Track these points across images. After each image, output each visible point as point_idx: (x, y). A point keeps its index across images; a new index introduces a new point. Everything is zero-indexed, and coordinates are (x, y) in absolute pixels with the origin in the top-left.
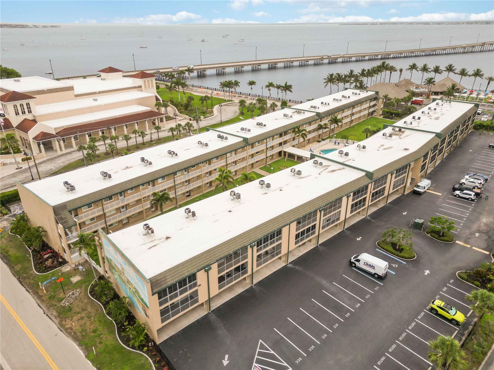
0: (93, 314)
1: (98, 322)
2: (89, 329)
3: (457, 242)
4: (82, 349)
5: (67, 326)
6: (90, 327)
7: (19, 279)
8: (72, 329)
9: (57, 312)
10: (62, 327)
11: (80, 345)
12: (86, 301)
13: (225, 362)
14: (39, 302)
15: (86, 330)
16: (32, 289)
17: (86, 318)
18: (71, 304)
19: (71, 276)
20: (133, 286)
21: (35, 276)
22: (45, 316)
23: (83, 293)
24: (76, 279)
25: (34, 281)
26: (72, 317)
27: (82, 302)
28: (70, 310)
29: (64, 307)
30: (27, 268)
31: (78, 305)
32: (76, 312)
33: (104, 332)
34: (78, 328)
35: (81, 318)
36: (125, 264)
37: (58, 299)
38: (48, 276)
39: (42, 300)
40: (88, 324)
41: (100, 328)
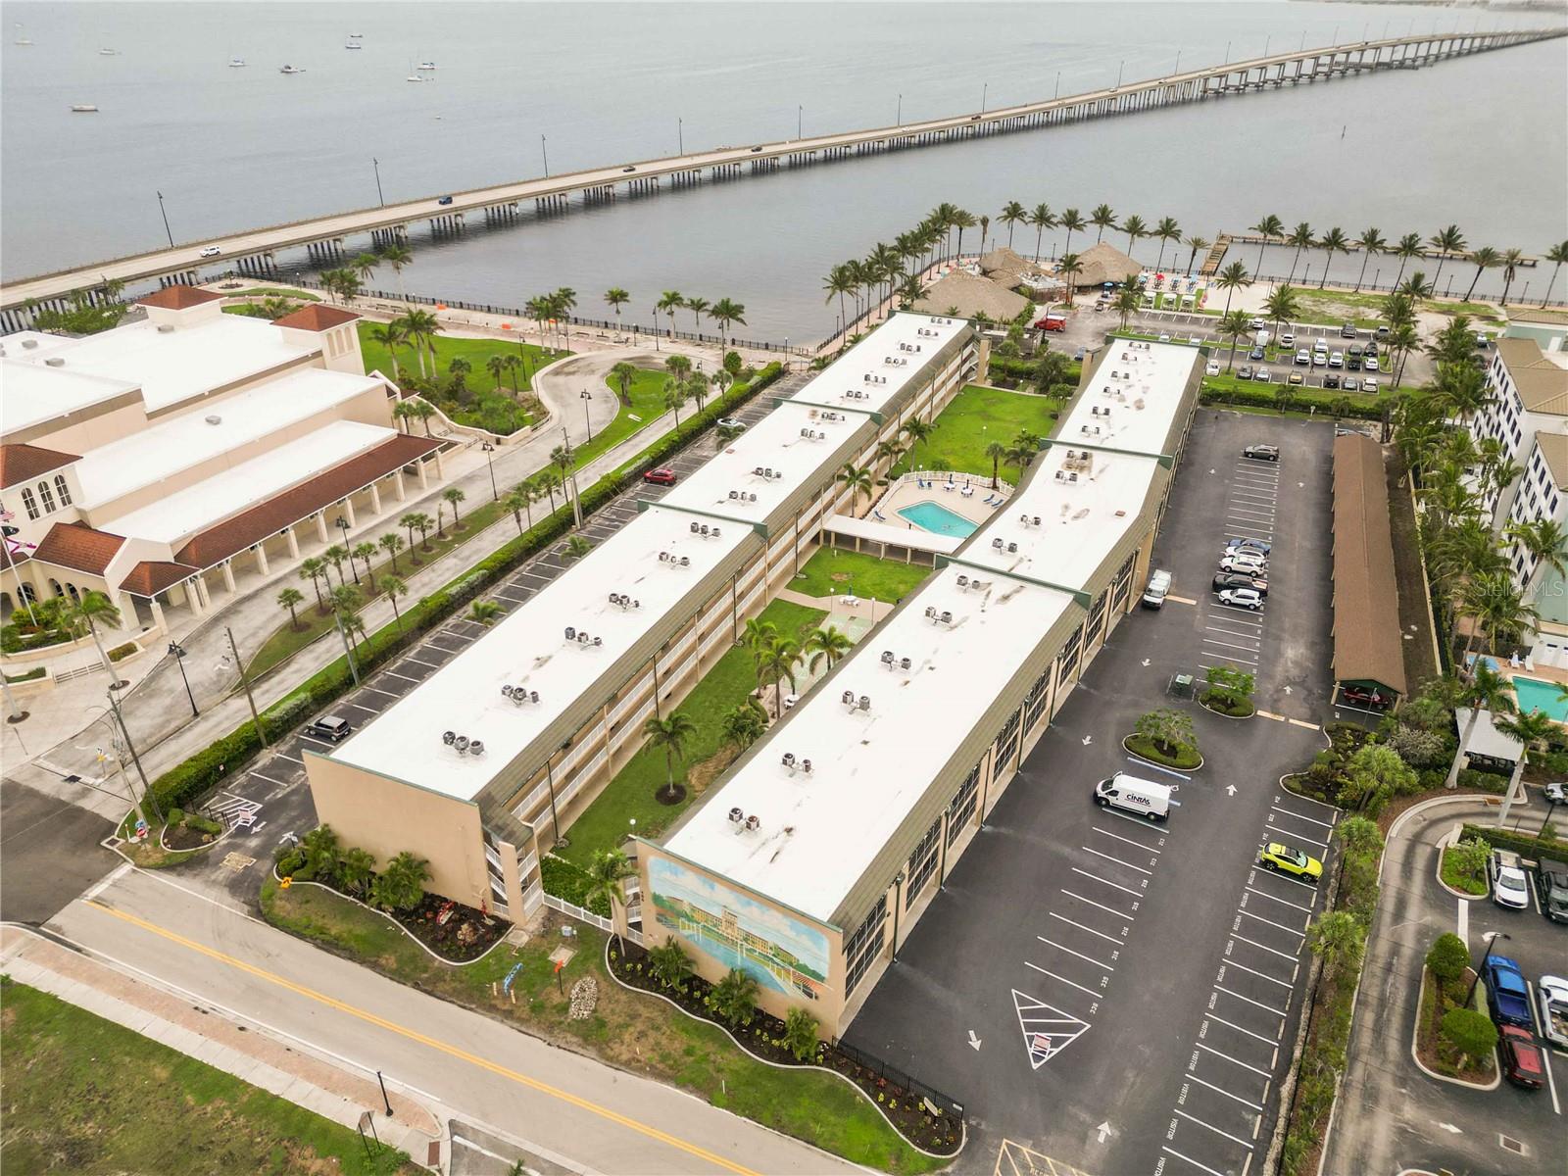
0: (660, 1020)
1: (684, 1034)
2: (675, 1050)
3: (1260, 713)
4: (691, 1092)
5: (625, 1057)
6: (677, 1047)
7: (416, 986)
8: (639, 1061)
9: (576, 1035)
10: (612, 1061)
11: (681, 1084)
12: (623, 997)
13: (976, 1044)
14: (516, 1025)
15: (670, 1054)
16: (474, 1003)
17: (651, 1032)
18: (594, 1011)
19: (545, 952)
20: (771, 944)
21: (454, 971)
22: (554, 1049)
23: (603, 984)
24: (562, 956)
25: (461, 982)
26: (619, 1036)
27: (617, 1001)
28: (601, 1024)
29: (583, 1021)
30: (416, 958)
31: (612, 1010)
32: (619, 1026)
33: (711, 1047)
34: (649, 1055)
35: (642, 1035)
36: (749, 904)
37: (555, 1007)
38: (489, 965)
39: (520, 1020)
40: (664, 1041)
41: (697, 1043)
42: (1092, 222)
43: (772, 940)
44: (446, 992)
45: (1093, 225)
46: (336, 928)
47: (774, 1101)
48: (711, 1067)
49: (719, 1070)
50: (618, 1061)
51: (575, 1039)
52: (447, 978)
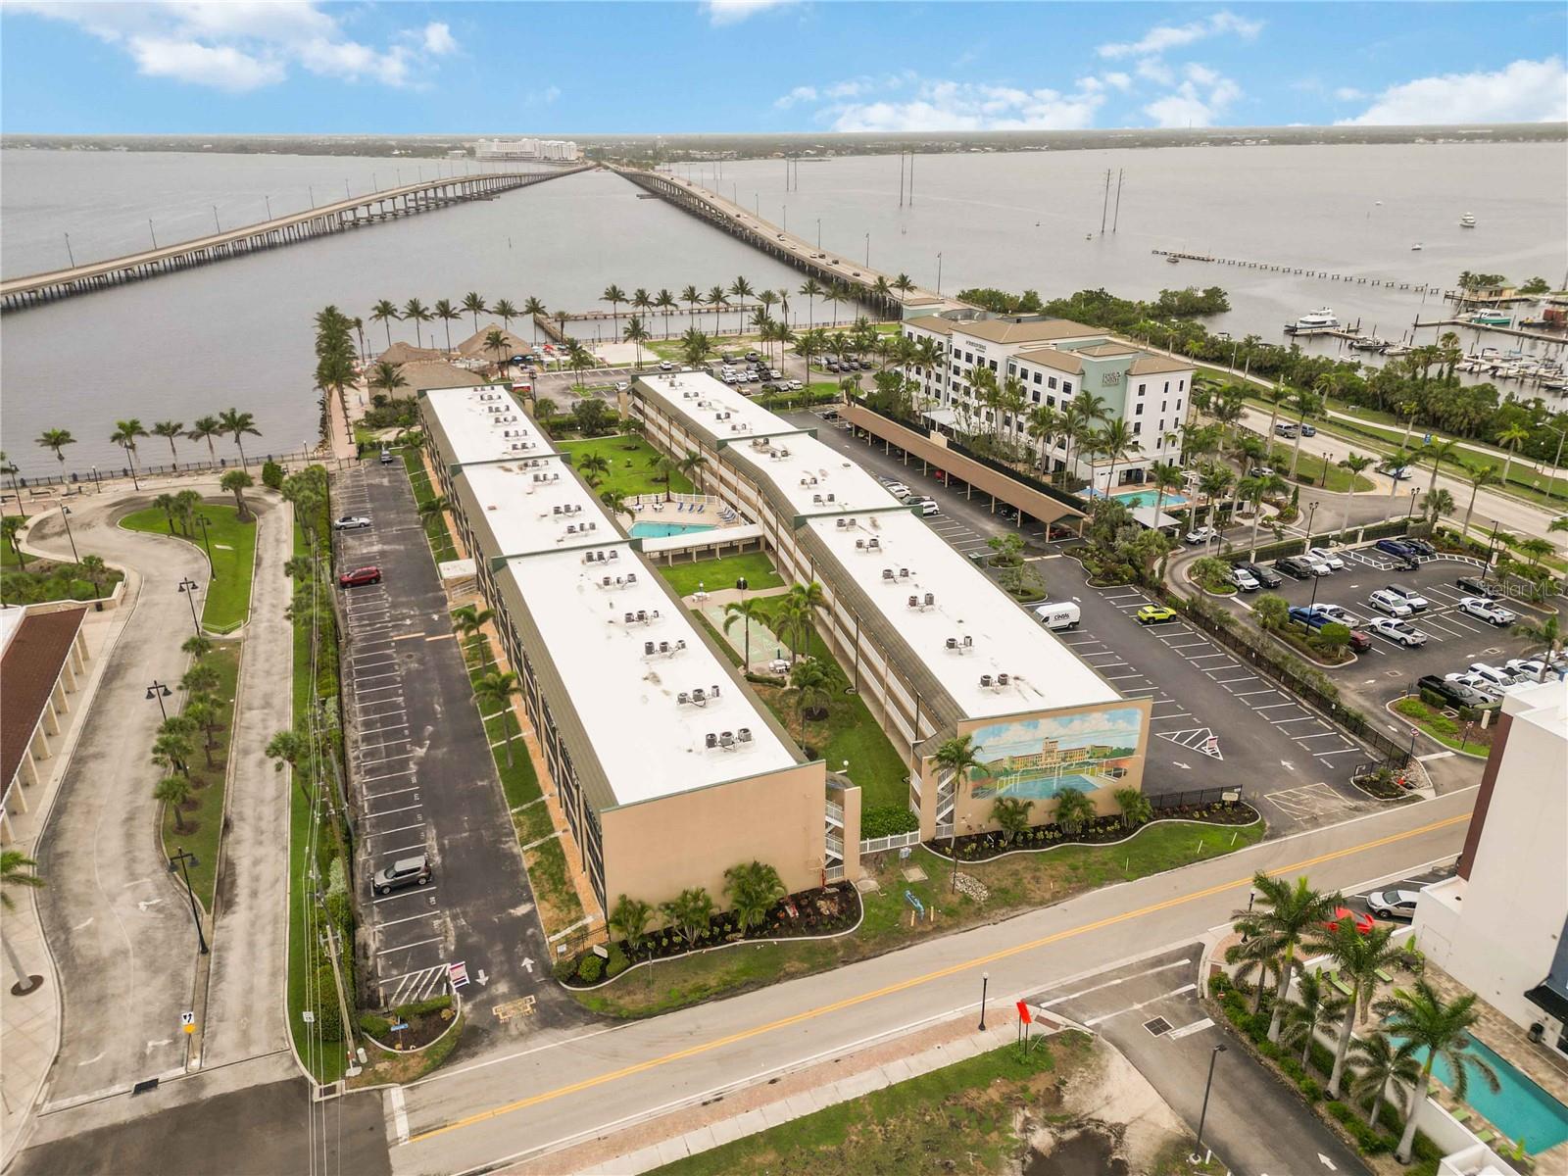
0: (1033, 865)
1: (1056, 861)
2: (1066, 872)
4: (1111, 884)
5: (1048, 896)
6: (1063, 869)
7: (846, 963)
8: (1058, 892)
9: (1000, 907)
10: (1043, 903)
11: (1100, 886)
12: (991, 868)
13: (1185, 766)
14: (956, 931)
15: (1067, 876)
16: (905, 941)
17: (1038, 874)
18: (988, 888)
19: (899, 882)
20: (1088, 748)
21: (859, 934)
22: (1001, 924)
23: (968, 871)
24: (915, 874)
25: (875, 937)
26: (1025, 889)
27: (992, 873)
28: (1004, 891)
29: (991, 898)
30: (811, 950)
31: (998, 879)
32: (1016, 885)
33: (1082, 857)
34: (1057, 886)
35: (1037, 880)
36: (1071, 721)
37: (961, 904)
38: (875, 915)
39: (950, 927)
40: (1054, 873)
41: (1070, 861)
42: (464, 310)
43: (1087, 745)
44: (872, 951)
45: (466, 312)
46: (713, 981)
47: (1155, 856)
48: (1098, 866)
49: (1105, 864)
50: (1048, 901)
51: (1004, 911)
52: (858, 942)
